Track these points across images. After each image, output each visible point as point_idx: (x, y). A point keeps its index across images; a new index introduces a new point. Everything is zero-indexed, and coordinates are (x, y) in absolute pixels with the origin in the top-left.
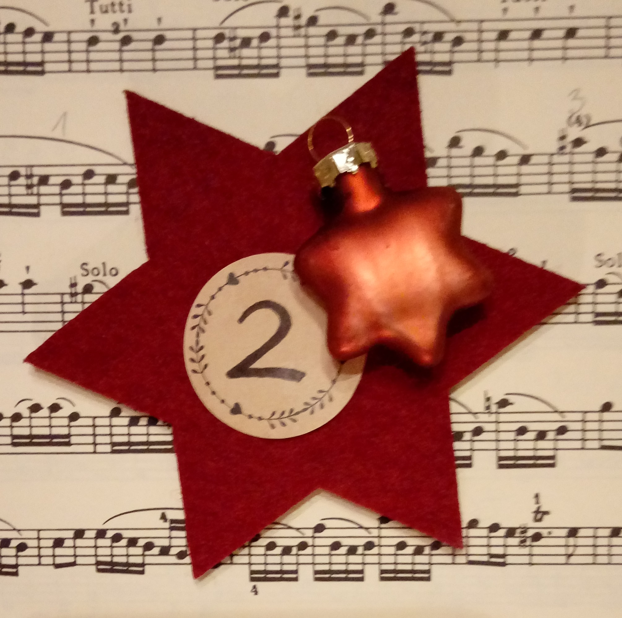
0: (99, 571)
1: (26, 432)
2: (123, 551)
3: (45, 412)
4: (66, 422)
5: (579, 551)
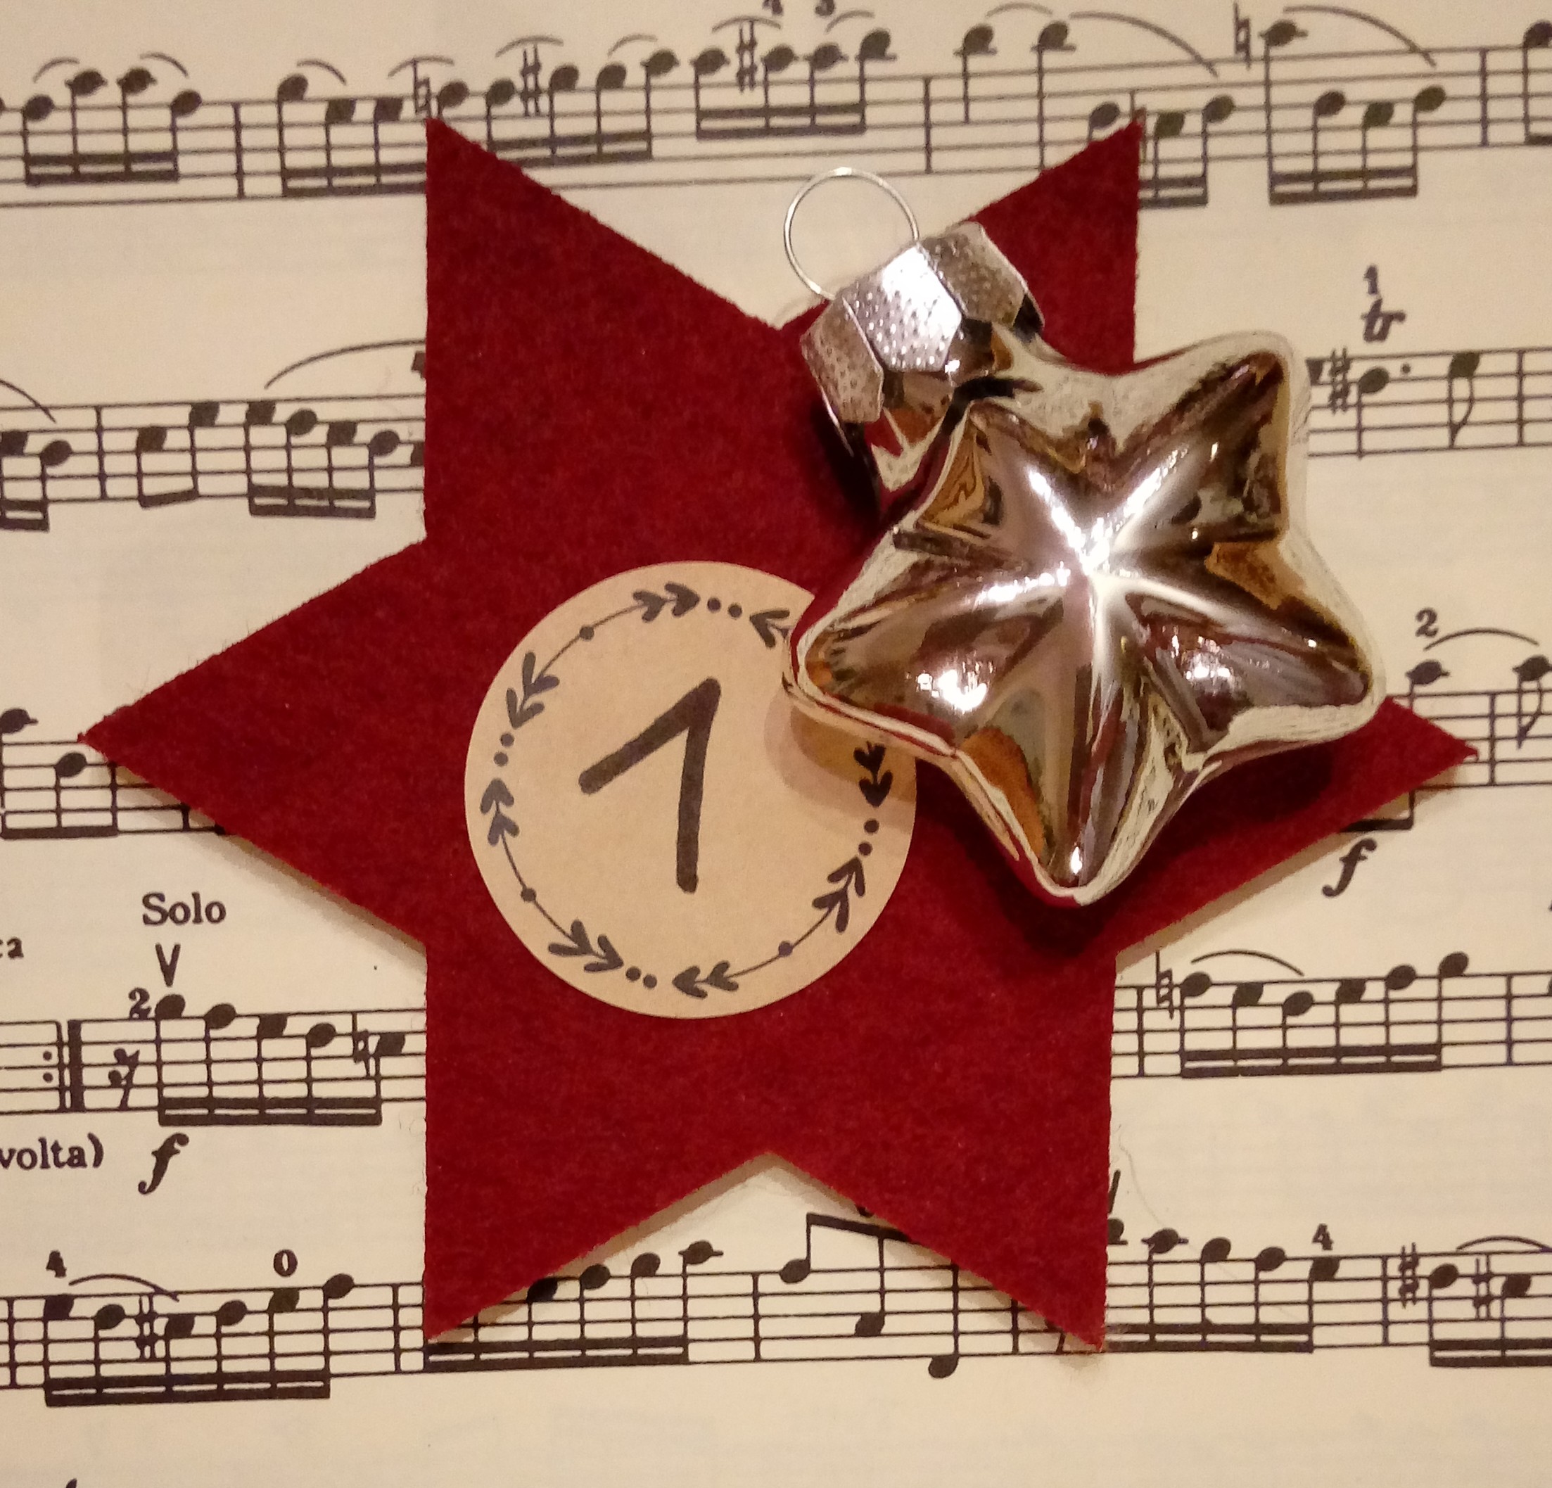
0: (256, 511)
1: (62, 146)
2: (320, 458)
3: (110, 93)
4: (164, 117)
5: (1480, 412)
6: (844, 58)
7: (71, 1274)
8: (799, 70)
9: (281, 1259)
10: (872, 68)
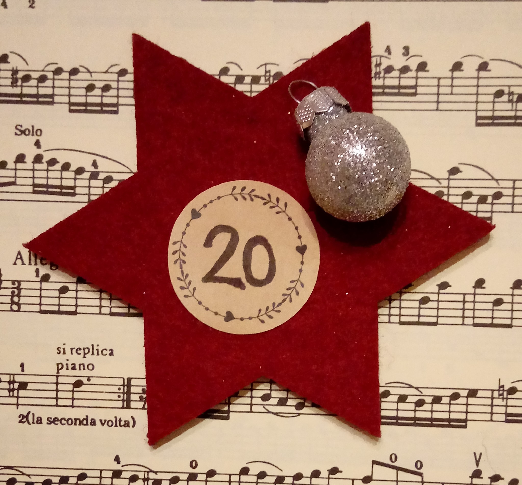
6: (411, 70)
7: (122, 463)
8: (396, 74)
9: (192, 463)
10: (421, 74)
